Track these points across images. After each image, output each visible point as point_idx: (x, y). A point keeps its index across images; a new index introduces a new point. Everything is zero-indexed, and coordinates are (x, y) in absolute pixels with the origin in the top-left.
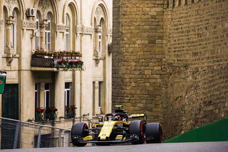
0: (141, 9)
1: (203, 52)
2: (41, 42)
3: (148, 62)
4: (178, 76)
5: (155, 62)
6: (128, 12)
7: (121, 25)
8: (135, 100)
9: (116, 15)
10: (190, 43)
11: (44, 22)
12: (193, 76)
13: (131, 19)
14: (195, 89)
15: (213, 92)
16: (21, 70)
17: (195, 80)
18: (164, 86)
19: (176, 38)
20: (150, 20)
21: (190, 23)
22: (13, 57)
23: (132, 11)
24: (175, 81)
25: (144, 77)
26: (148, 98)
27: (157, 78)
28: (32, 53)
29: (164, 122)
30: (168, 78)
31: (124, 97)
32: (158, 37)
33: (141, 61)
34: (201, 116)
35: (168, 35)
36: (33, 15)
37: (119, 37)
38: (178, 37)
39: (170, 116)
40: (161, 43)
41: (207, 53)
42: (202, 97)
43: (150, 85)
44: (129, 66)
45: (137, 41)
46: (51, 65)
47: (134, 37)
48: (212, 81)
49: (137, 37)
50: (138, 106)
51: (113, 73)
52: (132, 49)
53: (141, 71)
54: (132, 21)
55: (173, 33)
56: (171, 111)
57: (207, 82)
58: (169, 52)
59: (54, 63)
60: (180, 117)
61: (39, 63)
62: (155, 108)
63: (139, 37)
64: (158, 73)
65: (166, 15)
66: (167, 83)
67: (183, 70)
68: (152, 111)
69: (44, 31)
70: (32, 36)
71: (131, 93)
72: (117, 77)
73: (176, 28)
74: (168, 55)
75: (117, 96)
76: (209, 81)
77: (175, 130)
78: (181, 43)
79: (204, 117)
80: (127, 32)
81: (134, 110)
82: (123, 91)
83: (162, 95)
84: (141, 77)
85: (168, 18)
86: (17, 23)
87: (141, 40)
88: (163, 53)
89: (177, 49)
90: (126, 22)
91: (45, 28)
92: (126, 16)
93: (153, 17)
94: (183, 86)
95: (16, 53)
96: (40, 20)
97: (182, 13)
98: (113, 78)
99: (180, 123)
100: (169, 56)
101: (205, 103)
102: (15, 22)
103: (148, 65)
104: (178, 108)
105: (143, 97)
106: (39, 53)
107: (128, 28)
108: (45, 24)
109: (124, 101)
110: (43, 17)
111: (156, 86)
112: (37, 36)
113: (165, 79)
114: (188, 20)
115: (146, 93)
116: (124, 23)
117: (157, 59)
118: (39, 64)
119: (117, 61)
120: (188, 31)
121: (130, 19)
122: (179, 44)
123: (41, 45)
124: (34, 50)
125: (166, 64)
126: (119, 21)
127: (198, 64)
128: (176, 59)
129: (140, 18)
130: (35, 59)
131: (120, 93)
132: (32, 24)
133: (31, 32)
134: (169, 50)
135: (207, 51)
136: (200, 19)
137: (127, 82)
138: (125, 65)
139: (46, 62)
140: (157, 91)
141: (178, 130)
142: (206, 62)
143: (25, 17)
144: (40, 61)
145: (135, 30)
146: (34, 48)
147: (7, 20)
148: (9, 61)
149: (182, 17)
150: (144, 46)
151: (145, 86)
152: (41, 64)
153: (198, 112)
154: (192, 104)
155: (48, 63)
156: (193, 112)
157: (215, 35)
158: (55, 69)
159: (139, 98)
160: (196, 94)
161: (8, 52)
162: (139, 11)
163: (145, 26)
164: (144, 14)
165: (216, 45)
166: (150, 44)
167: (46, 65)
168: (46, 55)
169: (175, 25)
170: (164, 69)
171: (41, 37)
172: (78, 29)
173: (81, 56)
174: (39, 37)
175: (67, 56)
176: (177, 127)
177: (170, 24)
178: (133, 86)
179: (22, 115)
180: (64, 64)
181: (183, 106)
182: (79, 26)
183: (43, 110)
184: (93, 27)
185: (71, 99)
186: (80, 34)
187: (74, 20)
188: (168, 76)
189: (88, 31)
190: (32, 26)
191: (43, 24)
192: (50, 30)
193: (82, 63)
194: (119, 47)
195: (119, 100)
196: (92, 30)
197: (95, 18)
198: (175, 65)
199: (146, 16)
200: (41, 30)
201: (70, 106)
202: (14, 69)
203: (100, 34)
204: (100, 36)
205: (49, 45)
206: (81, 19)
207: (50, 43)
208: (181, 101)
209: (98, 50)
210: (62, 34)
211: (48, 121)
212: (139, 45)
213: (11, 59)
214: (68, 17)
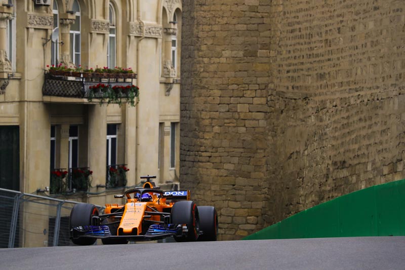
1: (334, 73)
2: (63, 51)
3: (243, 90)
4: (292, 116)
5: (256, 90)
6: (209, 0)
7: (196, 23)
8: (220, 158)
9: (188, 6)
10: (313, 57)
11: (67, 16)
12: (317, 116)
13: (214, 13)
14: (320, 138)
15: (349, 144)
16: (24, 101)
17: (321, 124)
18: (270, 133)
19: (291, 47)
20: (247, 14)
21: (313, 20)
22: (8, 77)
24: (288, 124)
25: (236, 116)
26: (242, 155)
27: (258, 118)
28: (45, 70)
29: (269, 196)
30: (278, 119)
31: (200, 152)
32: (262, 44)
33: (230, 87)
34: (328, 188)
35: (277, 43)
36: (47, 3)
37: (193, 44)
38: (294, 45)
39: (280, 187)
40: (266, 56)
41: (340, 75)
42: (331, 153)
43: (246, 130)
44: (209, 97)
45: (223, 52)
46: (78, 93)
47: (219, 45)
48: (348, 125)
49: (224, 44)
50: (225, 168)
51: (183, 108)
52: (215, 66)
53: (230, 105)
54: (216, 16)
55: (286, 39)
56: (282, 178)
57: (339, 127)
58: (279, 71)
59: (84, 89)
60: (296, 188)
61: (57, 89)
62: (255, 171)
63: (228, 45)
64: (261, 110)
65: (275, 5)
66: (275, 128)
67: (300, 105)
69: (69, 31)
70: (45, 41)
71: (212, 145)
72: (188, 115)
73: (290, 28)
74: (278, 78)
75: (188, 151)
76: (343, 125)
77: (287, 212)
78: (299, 57)
79: (334, 190)
80: (207, 36)
81: (217, 176)
82: (198, 142)
83: (267, 149)
84: (231, 116)
85: (278, 11)
86: (17, 17)
87: (232, 50)
88: (270, 75)
89: (292, 68)
90: (205, 17)
91: (70, 26)
92: (205, 7)
93: (253, 9)
94: (301, 134)
95: (15, 71)
96: (61, 12)
97: (301, 2)
98: (183, 118)
99: (295, 199)
100: (279, 80)
101: (335, 163)
102: (14, 15)
103: (243, 94)
104: (292, 173)
105: (233, 152)
106: (57, 72)
107: (209, 28)
108: (69, 19)
109: (201, 159)
111: (256, 133)
112: (54, 40)
113: (273, 121)
114: (311, 15)
115: (240, 145)
116: (201, 20)
117: (259, 84)
118: (57, 91)
119: (189, 88)
120: (309, 35)
121: (212, 12)
122: (295, 58)
123: (62, 56)
124: (48, 66)
125: (274, 93)
126: (192, 16)
127: (326, 94)
128: (290, 84)
129: (230, 11)
130: (50, 81)
131: (193, 144)
132: (45, 19)
134: (279, 68)
135: (340, 72)
136: (329, 14)
137: (206, 126)
138: (203, 95)
139: (70, 88)
140: (258, 142)
141: (292, 213)
142: (338, 91)
143: (31, 7)
144: (59, 85)
145: (221, 32)
146: (48, 62)
148: (2, 84)
149: (300, 10)
150: (237, 60)
151: (237, 133)
152: (60, 91)
153: (325, 180)
154: (314, 165)
155: (73, 90)
156: (317, 181)
157: (353, 44)
158: (85, 100)
159: (226, 154)
160: (321, 148)
163: (239, 25)
164: (236, 3)
165: (355, 61)
166: (247, 57)
167: (69, 92)
168: (70, 76)
169: (290, 24)
170: (270, 102)
171: (61, 41)
172: (133, 28)
173: (134, 76)
174: (58, 42)
175: (109, 77)
176: (291, 206)
177: (281, 22)
178: (216, 133)
179: (25, 182)
180: (102, 90)
181: (301, 169)
182: (134, 22)
183: (66, 172)
184: (161, 25)
185: (118, 153)
186: (135, 37)
187: (125, 12)
188: (278, 115)
189: (151, 32)
190: (44, 23)
191: (66, 19)
192: (79, 30)
193: (135, 89)
194: (192, 63)
195: (191, 157)
196: (158, 31)
197: (164, 9)
198: (289, 95)
199: (241, 8)
200: (62, 30)
201: (117, 167)
202: (10, 101)
203: (173, 38)
204: (174, 42)
205: (77, 56)
206: (138, 11)
207: (80, 53)
208: (297, 160)
209: (169, 67)
210: (100, 38)
211: (74, 192)
212: (228, 59)
213: (5, 82)
214: (113, 7)
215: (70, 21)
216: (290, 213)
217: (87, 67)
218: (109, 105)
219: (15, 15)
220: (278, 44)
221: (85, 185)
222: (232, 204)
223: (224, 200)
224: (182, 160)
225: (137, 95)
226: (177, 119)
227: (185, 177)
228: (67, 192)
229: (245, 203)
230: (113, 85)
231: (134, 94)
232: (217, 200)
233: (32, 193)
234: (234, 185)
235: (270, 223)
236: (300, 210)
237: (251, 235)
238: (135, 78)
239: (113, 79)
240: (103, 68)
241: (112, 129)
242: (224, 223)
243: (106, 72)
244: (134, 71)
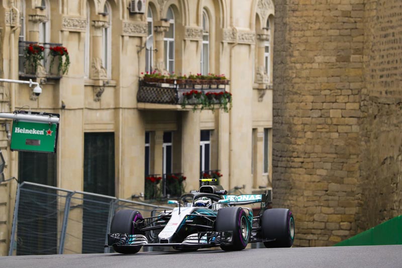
2: (157, 58)
3: (336, 96)
4: (386, 121)
5: (349, 95)
6: (302, 6)
7: (288, 28)
8: (312, 163)
9: (280, 12)
11: (161, 23)
13: (306, 18)
16: (119, 108)
18: (363, 139)
19: (385, 52)
20: (340, 19)
22: (104, 84)
23: (307, 3)
24: (382, 129)
25: (329, 121)
26: (335, 160)
27: (351, 123)
28: (140, 78)
29: (362, 202)
30: (371, 124)
31: (292, 158)
32: (355, 49)
33: (323, 93)
35: (370, 47)
36: (142, 11)
37: (285, 50)
38: (388, 50)
39: (373, 193)
40: (359, 60)
43: (339, 135)
44: (301, 102)
45: (316, 58)
46: (172, 99)
47: (311, 51)
49: (317, 50)
50: (317, 173)
51: (275, 114)
52: (308, 71)
53: (322, 111)
54: (308, 21)
55: (379, 44)
56: (375, 184)
58: (372, 76)
59: (177, 96)
60: (390, 194)
61: (151, 96)
62: (348, 177)
63: (321, 50)
64: (354, 116)
65: (368, 10)
66: (368, 133)
67: (394, 110)
68: (343, 183)
69: (163, 39)
70: (139, 49)
71: (304, 151)
72: (280, 121)
73: (384, 33)
74: (371, 83)
75: (281, 157)
77: (381, 218)
78: (392, 62)
80: (300, 42)
81: (310, 182)
82: (291, 147)
83: (360, 154)
84: (324, 121)
85: (371, 16)
86: (112, 25)
87: (324, 56)
88: (363, 80)
89: (385, 73)
90: (297, 23)
91: (164, 33)
92: (298, 13)
93: (346, 14)
94: (395, 140)
95: (111, 78)
96: (156, 20)
97: (395, 7)
98: (275, 124)
99: (388, 205)
100: (372, 85)
102: (109, 22)
103: (336, 100)
104: (386, 178)
106: (151, 79)
107: (301, 34)
108: (163, 27)
109: (293, 164)
110: (161, 14)
111: (349, 138)
112: (148, 47)
113: (366, 126)
115: (333, 150)
116: (294, 26)
117: (352, 90)
118: (151, 98)
119: (281, 94)
121: (304, 18)
122: (388, 62)
123: (156, 62)
124: (142, 73)
125: (367, 98)
126: (284, 22)
128: (383, 89)
129: (323, 16)
130: (145, 88)
131: (285, 150)
132: (139, 27)
133: (137, 41)
134: (372, 73)
137: (298, 131)
138: (295, 100)
139: (164, 95)
140: (351, 148)
141: (386, 218)
143: (126, 14)
144: (153, 92)
145: (313, 38)
146: (143, 70)
147: (94, 20)
148: (98, 91)
149: (394, 15)
150: (329, 65)
151: (330, 138)
152: (154, 98)
155: (167, 97)
158: (179, 107)
159: (319, 160)
161: (95, 76)
162: (321, 3)
163: (332, 31)
164: (328, 8)
166: (339, 62)
167: (163, 99)
168: (163, 83)
169: (383, 29)
170: (363, 107)
171: (155, 48)
172: (226, 34)
173: (227, 83)
174: (152, 49)
175: (202, 83)
176: (385, 212)
177: (374, 27)
178: (309, 138)
179: (120, 188)
180: (195, 97)
181: (394, 175)
182: (227, 29)
183: (160, 178)
184: (254, 31)
185: (212, 159)
186: (229, 43)
187: (218, 19)
188: (371, 120)
189: (244, 38)
190: (139, 31)
191: (160, 27)
192: (172, 37)
193: (228, 95)
194: (284, 68)
195: (283, 162)
196: (251, 37)
197: (257, 15)
198: (382, 100)
199: (333, 13)
200: (156, 37)
201: (210, 173)
202: (106, 107)
203: (266, 44)
204: (267, 48)
205: (171, 63)
206: (231, 17)
207: (174, 60)
208: (391, 165)
209: (262, 73)
210: (194, 44)
211: (168, 198)
212: (320, 65)
213: (101, 90)
214: (206, 14)
215: (165, 28)
216: (384, 219)
217: (181, 74)
218: (203, 111)
219: (111, 23)
220: (372, 49)
221: (179, 191)
222: (325, 210)
223: (316, 206)
224: (275, 166)
225: (230, 101)
226: (269, 124)
227: (277, 182)
228: (161, 198)
229: (338, 209)
230: (206, 92)
231: (227, 100)
232: (309, 206)
233: (128, 199)
234: (327, 191)
235: (364, 229)
236: (395, 215)
237: (345, 241)
238: (227, 84)
239: (206, 86)
240: (196, 75)
241: (205, 135)
242: (317, 229)
243: (199, 79)
244: (227, 77)
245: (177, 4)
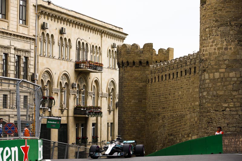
0: (134, 84)
1: (168, 107)
3: (138, 112)
4: (154, 120)
6: (127, 85)
7: (123, 92)
8: (131, 133)
10: (161, 102)
12: (162, 120)
13: (129, 89)
14: (163, 127)
15: (173, 129)
16: (69, 116)
17: (164, 122)
18: (146, 126)
19: (153, 99)
20: (139, 89)
21: (161, 91)
22: (64, 109)
23: (129, 84)
24: (153, 122)
25: (136, 120)
26: (138, 132)
27: (143, 121)
28: (75, 107)
30: (149, 121)
31: (124, 131)
32: (143, 98)
33: (134, 111)
34: (166, 142)
36: (76, 87)
37: (122, 98)
39: (150, 142)
40: (145, 102)
42: (167, 131)
43: (139, 125)
44: (127, 114)
45: (132, 101)
46: (85, 113)
47: (130, 99)
48: (173, 123)
50: (132, 136)
51: (119, 118)
52: (129, 105)
53: (134, 117)
55: (151, 97)
56: (150, 139)
57: (170, 123)
58: (149, 107)
60: (155, 142)
62: (142, 137)
63: (133, 99)
64: (143, 119)
66: (148, 124)
67: (157, 117)
68: (140, 139)
69: (81, 95)
70: (74, 98)
71: (128, 129)
73: (153, 94)
75: (121, 131)
78: (156, 102)
79: (168, 143)
80: (127, 96)
82: (124, 128)
83: (145, 130)
84: (134, 120)
85: (149, 88)
86: (67, 91)
88: (146, 108)
89: (154, 105)
91: (82, 93)
92: (126, 87)
93: (141, 88)
94: (157, 126)
95: (66, 107)
96: (79, 89)
97: (157, 86)
98: (119, 121)
99: (155, 145)
100: (149, 109)
101: (169, 135)
103: (138, 114)
104: (154, 137)
105: (135, 131)
106: (78, 107)
107: (127, 94)
108: (81, 91)
109: (125, 133)
110: (81, 87)
111: (142, 125)
112: (77, 98)
113: (147, 122)
116: (125, 91)
117: (143, 111)
118: (78, 113)
119: (121, 112)
120: (159, 95)
123: (79, 102)
125: (148, 113)
127: (165, 113)
128: (153, 111)
129: (134, 88)
130: (76, 110)
131: (122, 129)
132: (75, 91)
133: (74, 96)
135: (170, 107)
136: (166, 89)
137: (127, 123)
138: (125, 114)
139: (82, 112)
140: (143, 128)
141: (154, 150)
142: (169, 113)
143: (71, 88)
144: (79, 111)
145: (131, 95)
146: (76, 104)
147: (62, 89)
148: (62, 111)
149: (156, 88)
150: (136, 103)
151: (136, 125)
153: (165, 139)
154: (162, 135)
156: (162, 140)
157: (174, 98)
158: (87, 116)
159: (133, 132)
160: (164, 130)
161: (62, 106)
163: (137, 93)
164: (136, 86)
165: (175, 103)
166: (139, 102)
168: (82, 108)
169: (153, 92)
170: (146, 116)
171: (79, 98)
172: (100, 94)
173: (101, 108)
175: (94, 109)
176: (154, 148)
178: (130, 125)
179: (69, 141)
180: (92, 113)
181: (157, 136)
182: (100, 92)
183: (80, 138)
184: (108, 93)
185: (95, 132)
187: (97, 89)
189: (105, 95)
192: (84, 95)
196: (107, 95)
197: (109, 88)
198: (153, 114)
200: (79, 95)
201: (95, 136)
202: (65, 116)
203: (111, 97)
205: (84, 102)
206: (101, 89)
208: (156, 133)
209: (110, 106)
210: (91, 97)
212: (133, 103)
214: (94, 88)
217: (87, 105)
220: (149, 98)
221: (86, 142)
225: (102, 114)
230: (95, 111)
233: (71, 144)
240: (91, 106)
245: (85, 84)
